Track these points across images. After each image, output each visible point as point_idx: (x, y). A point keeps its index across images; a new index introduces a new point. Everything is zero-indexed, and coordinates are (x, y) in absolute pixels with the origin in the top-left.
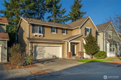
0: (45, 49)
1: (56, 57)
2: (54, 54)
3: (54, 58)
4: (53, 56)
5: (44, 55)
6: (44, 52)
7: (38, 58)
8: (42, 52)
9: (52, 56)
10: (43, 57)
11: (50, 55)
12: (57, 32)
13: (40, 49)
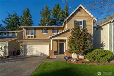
0: (34, 47)
1: (44, 54)
2: (42, 52)
3: (42, 55)
4: (42, 53)
5: (33, 52)
6: (33, 50)
7: (28, 54)
8: (31, 50)
9: (40, 53)
10: (33, 53)
11: (39, 52)
12: (47, 32)
13: (29, 47)
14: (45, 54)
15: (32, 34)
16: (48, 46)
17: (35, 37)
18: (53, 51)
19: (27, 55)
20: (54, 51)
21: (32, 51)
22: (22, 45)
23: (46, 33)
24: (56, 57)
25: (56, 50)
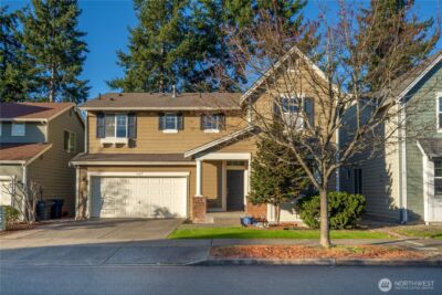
0: (128, 187)
1: (166, 212)
2: (162, 205)
3: (161, 216)
4: (158, 211)
5: (125, 204)
6: (125, 197)
7: (107, 213)
8: (119, 197)
9: (153, 209)
10: (123, 211)
11: (147, 206)
12: (181, 127)
13: (111, 186)
14: (172, 211)
15: (121, 134)
16: (185, 180)
17: (132, 144)
18: (204, 201)
19: (102, 216)
20: (208, 201)
21: (120, 202)
22: (85, 179)
23: (175, 131)
24: (212, 221)
25: (214, 196)
